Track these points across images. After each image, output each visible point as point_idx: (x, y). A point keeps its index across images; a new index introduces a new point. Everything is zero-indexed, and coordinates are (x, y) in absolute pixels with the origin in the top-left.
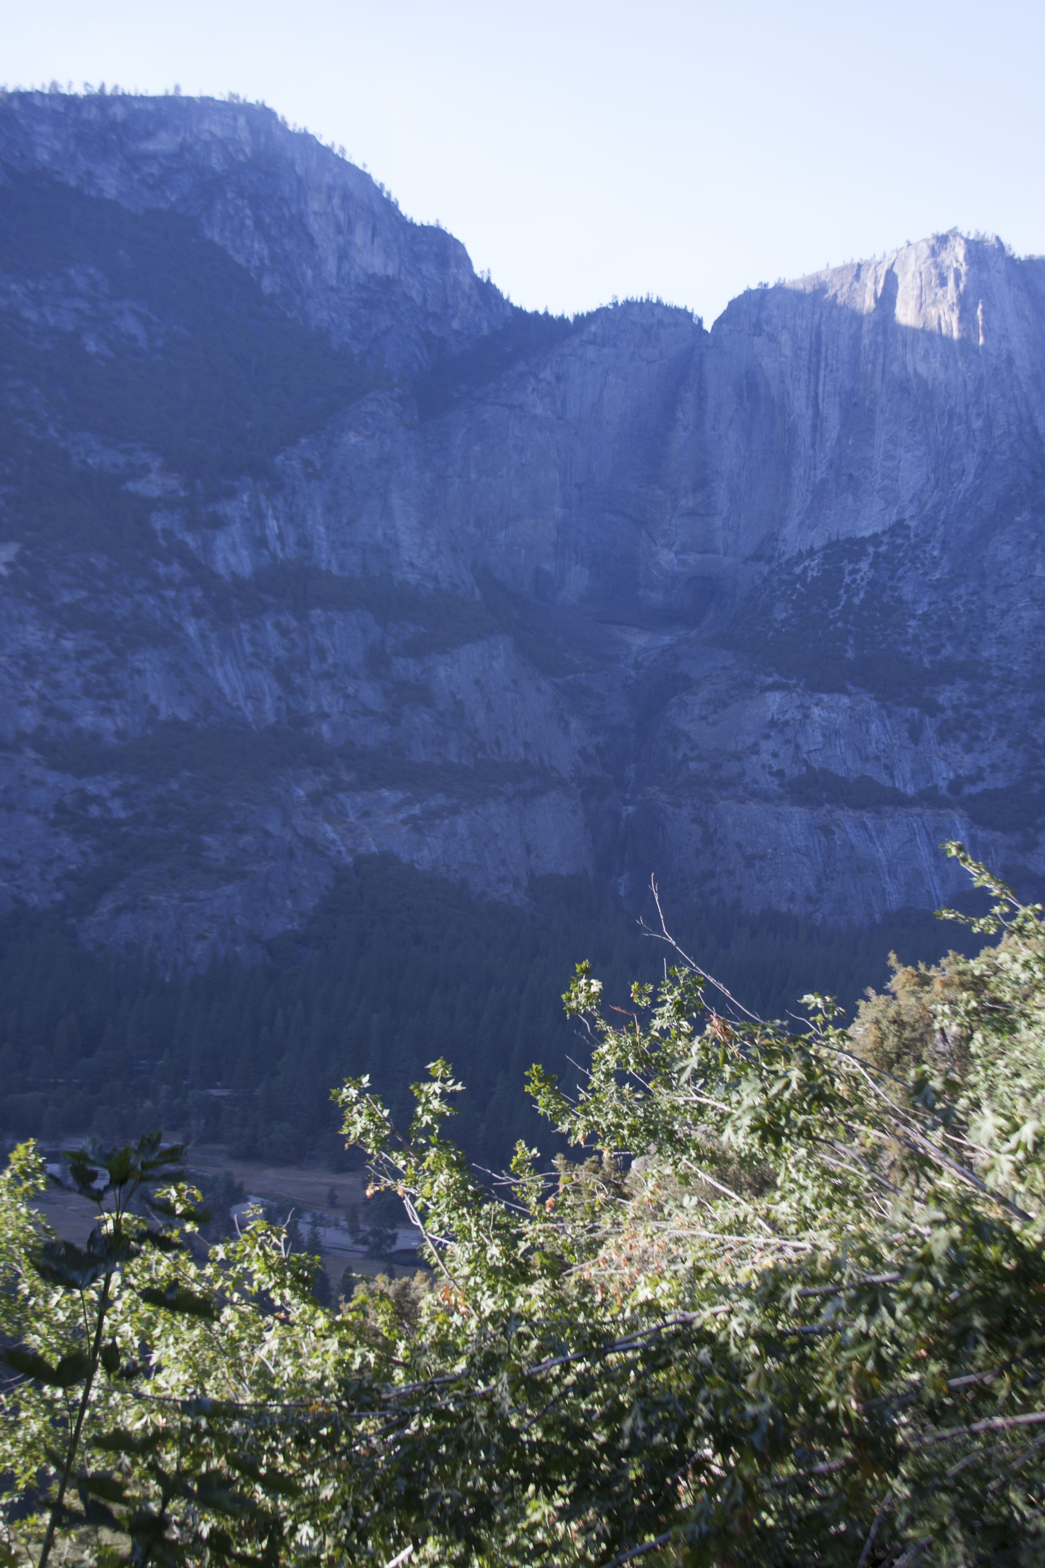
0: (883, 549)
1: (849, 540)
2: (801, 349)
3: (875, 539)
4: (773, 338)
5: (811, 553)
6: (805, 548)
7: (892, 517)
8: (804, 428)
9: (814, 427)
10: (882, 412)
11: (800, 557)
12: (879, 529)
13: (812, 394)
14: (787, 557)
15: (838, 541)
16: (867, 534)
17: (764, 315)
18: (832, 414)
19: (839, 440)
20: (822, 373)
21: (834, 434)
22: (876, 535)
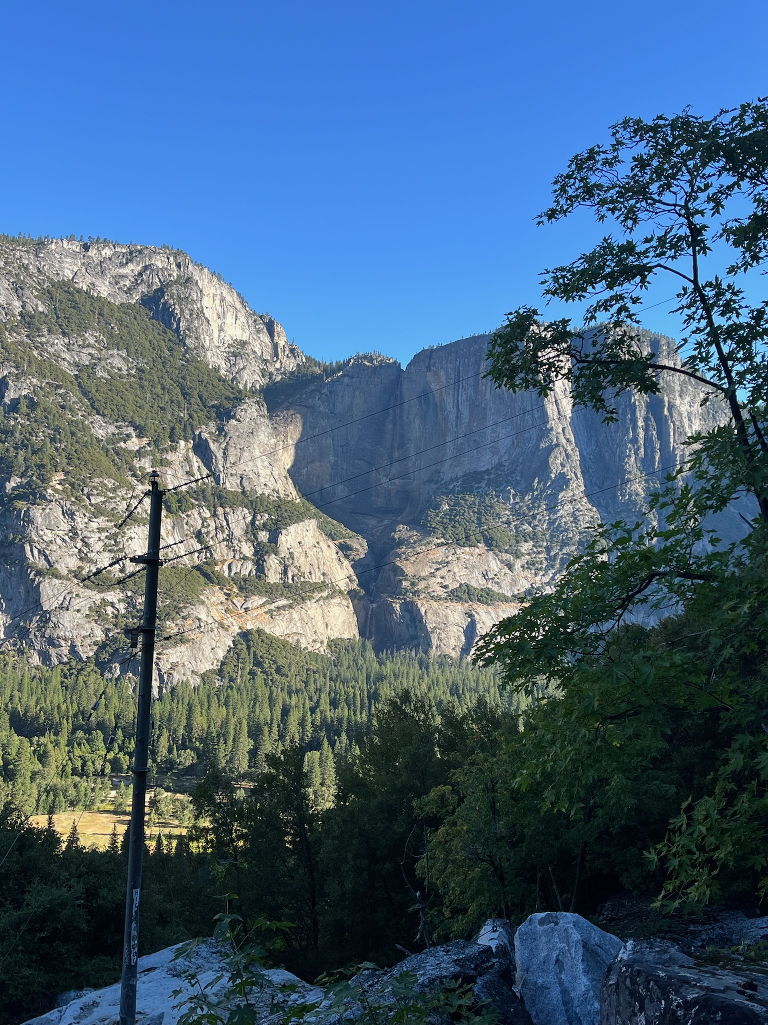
0: (492, 476)
1: (476, 473)
2: (450, 379)
3: (488, 472)
4: (436, 373)
5: (457, 479)
6: (454, 476)
7: (496, 460)
8: (452, 417)
9: (457, 417)
10: (490, 409)
11: (452, 480)
12: (489, 467)
13: (456, 401)
14: (444, 481)
15: (470, 473)
16: (483, 469)
17: (432, 361)
18: (465, 411)
19: (469, 422)
20: (460, 390)
21: (467, 421)
22: (488, 470)
